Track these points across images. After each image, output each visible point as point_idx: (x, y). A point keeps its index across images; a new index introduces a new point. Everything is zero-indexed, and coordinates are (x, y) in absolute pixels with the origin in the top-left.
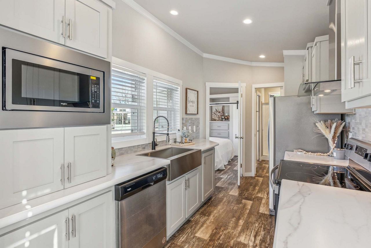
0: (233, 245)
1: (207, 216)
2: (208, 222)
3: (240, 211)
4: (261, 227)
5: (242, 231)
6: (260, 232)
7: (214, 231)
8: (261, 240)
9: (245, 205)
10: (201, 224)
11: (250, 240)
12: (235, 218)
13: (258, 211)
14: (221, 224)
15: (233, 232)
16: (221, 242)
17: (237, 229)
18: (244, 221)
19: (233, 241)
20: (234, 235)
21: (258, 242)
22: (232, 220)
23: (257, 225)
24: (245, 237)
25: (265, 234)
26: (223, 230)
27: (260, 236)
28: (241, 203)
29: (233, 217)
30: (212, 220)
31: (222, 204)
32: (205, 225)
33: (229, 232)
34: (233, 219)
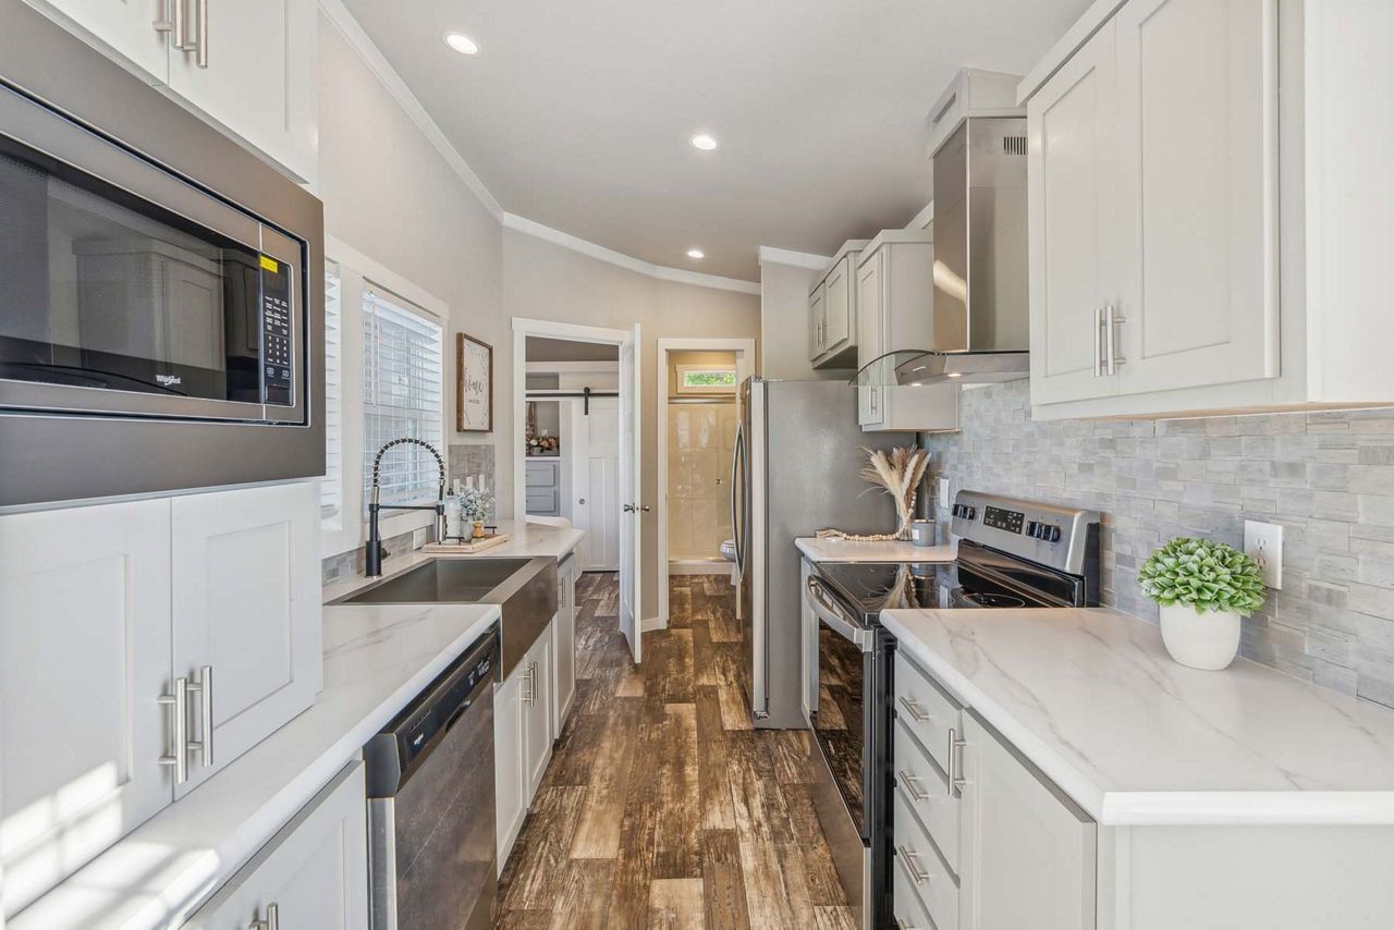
0: (701, 846)
1: (581, 784)
2: (592, 802)
3: (673, 738)
4: (749, 769)
5: (706, 796)
6: (752, 783)
7: (626, 823)
8: (763, 806)
9: (678, 720)
10: (573, 814)
11: (737, 815)
12: (667, 766)
13: (722, 728)
14: (635, 795)
15: (682, 809)
16: (662, 850)
17: (688, 795)
18: (697, 767)
19: (693, 834)
20: (690, 817)
21: (758, 813)
22: (663, 774)
23: (735, 768)
24: (722, 812)
25: (766, 787)
26: (651, 814)
27: (758, 796)
28: (664, 716)
29: (663, 763)
30: (605, 792)
31: (608, 733)
32: (589, 816)
33: (671, 813)
34: (665, 771)
